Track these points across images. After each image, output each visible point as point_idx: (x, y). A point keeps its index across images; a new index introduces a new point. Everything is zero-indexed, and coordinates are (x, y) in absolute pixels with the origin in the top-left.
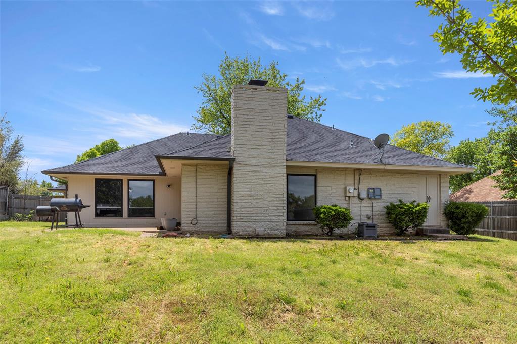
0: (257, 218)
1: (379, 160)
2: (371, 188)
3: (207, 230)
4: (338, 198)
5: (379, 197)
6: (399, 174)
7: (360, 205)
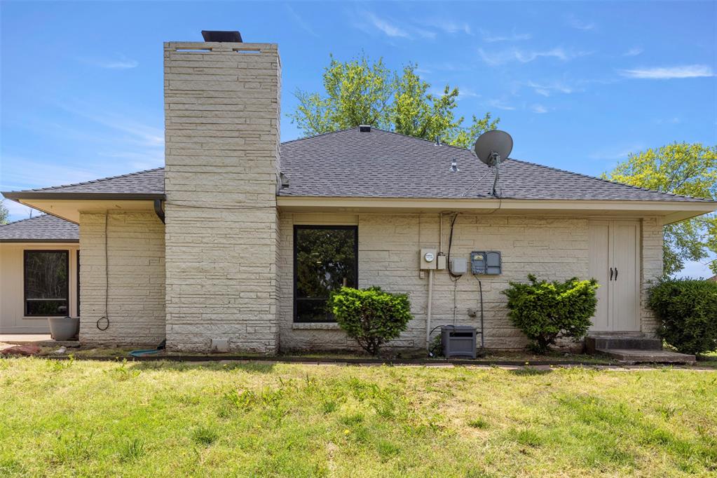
0: (214, 317)
1: (492, 192)
2: (478, 253)
3: (128, 340)
4: (404, 273)
5: (495, 271)
6: (543, 222)
7: (452, 288)
